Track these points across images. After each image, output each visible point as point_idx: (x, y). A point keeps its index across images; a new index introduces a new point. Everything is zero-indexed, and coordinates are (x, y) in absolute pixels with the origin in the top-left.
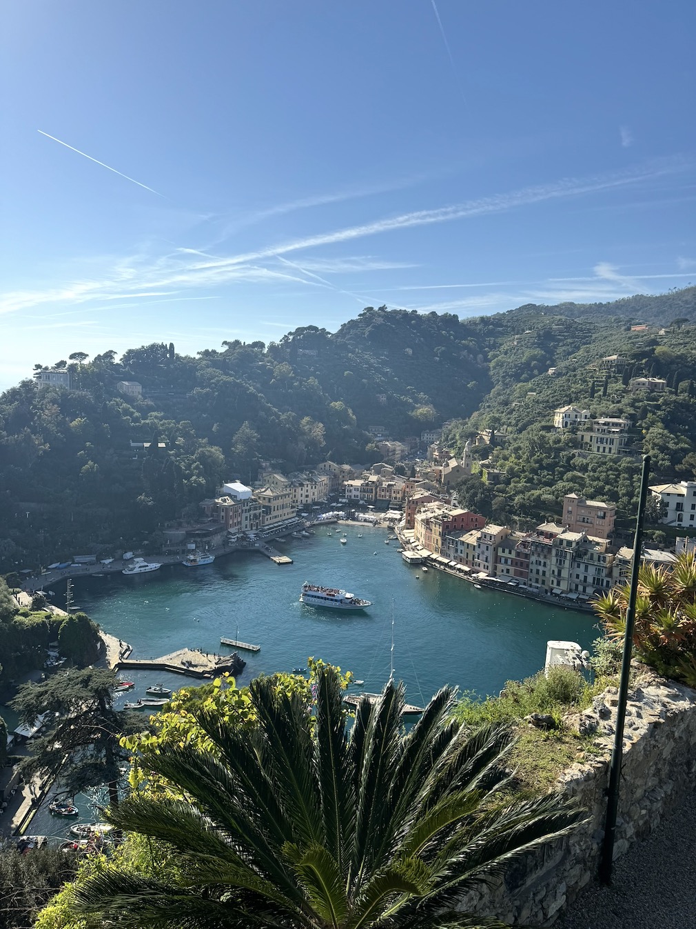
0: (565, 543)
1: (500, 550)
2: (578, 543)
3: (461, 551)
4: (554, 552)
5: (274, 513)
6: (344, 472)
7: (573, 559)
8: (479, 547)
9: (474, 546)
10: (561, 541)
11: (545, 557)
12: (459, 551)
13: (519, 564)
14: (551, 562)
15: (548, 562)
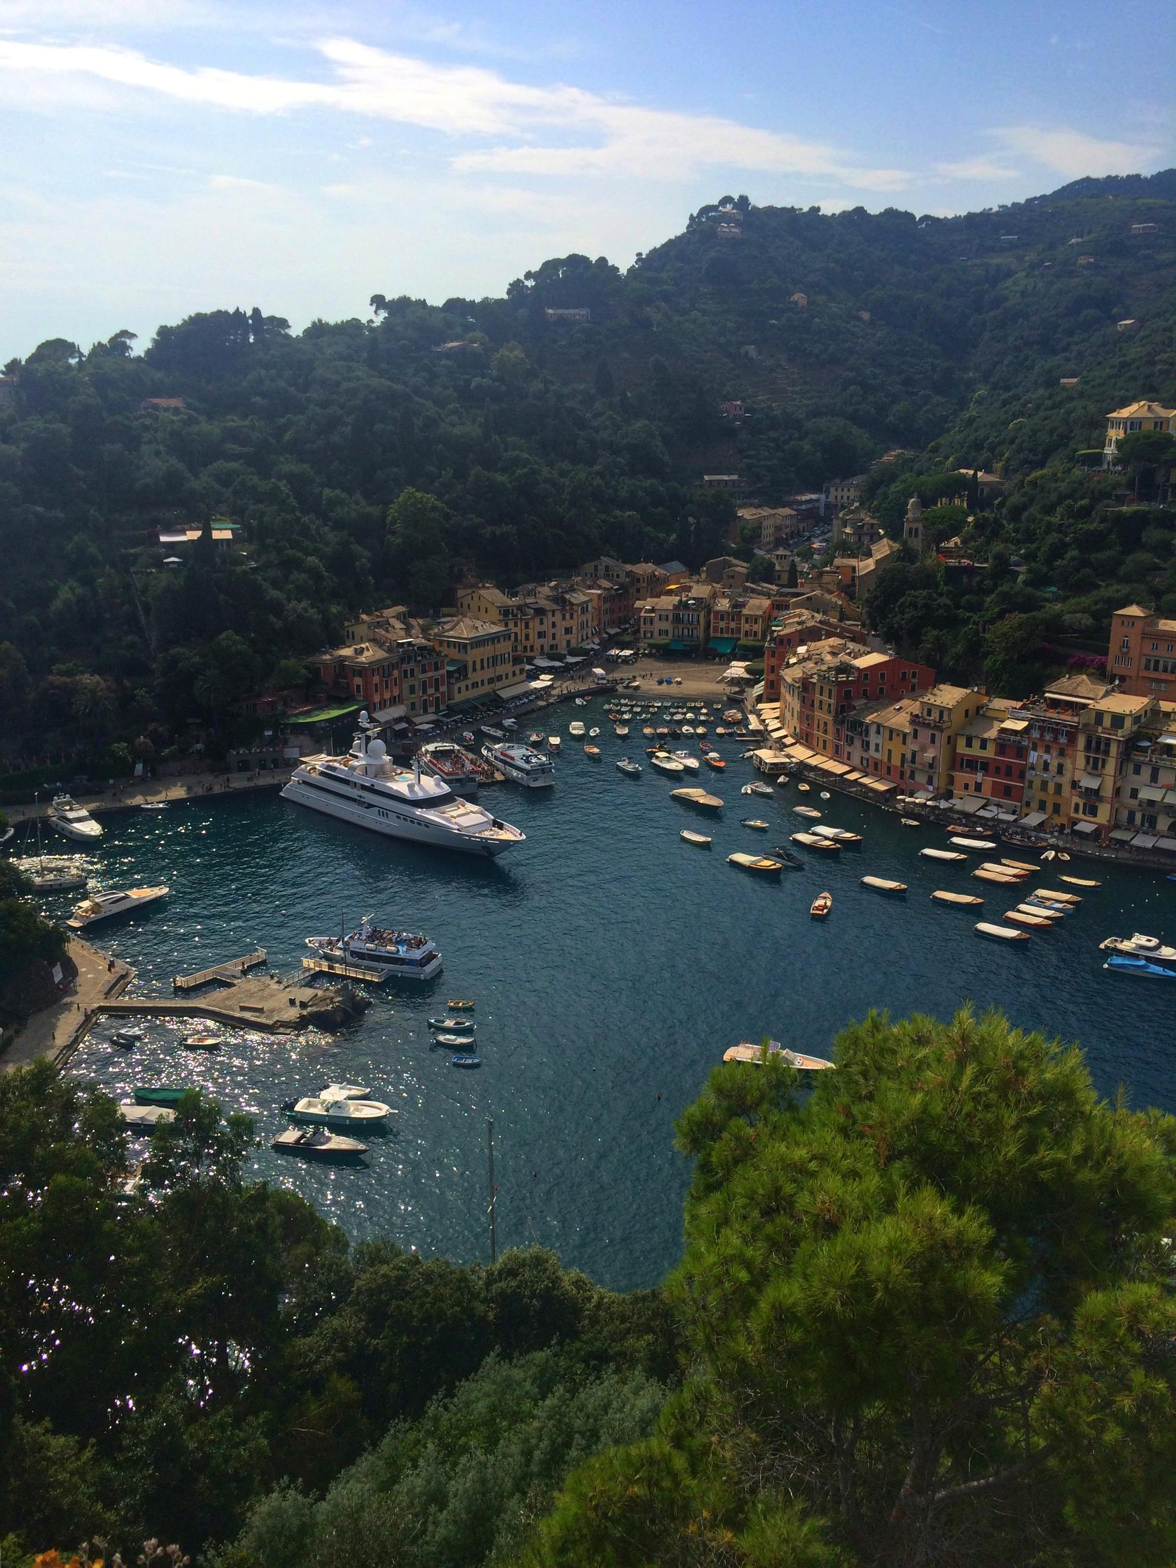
0: (1107, 721)
1: (961, 742)
2: (1137, 719)
3: (877, 745)
4: (1081, 742)
5: (473, 677)
6: (638, 580)
7: (1125, 757)
8: (915, 736)
9: (905, 735)
10: (1100, 715)
11: (1062, 753)
12: (872, 747)
13: (1003, 770)
14: (1074, 762)
15: (1068, 763)
